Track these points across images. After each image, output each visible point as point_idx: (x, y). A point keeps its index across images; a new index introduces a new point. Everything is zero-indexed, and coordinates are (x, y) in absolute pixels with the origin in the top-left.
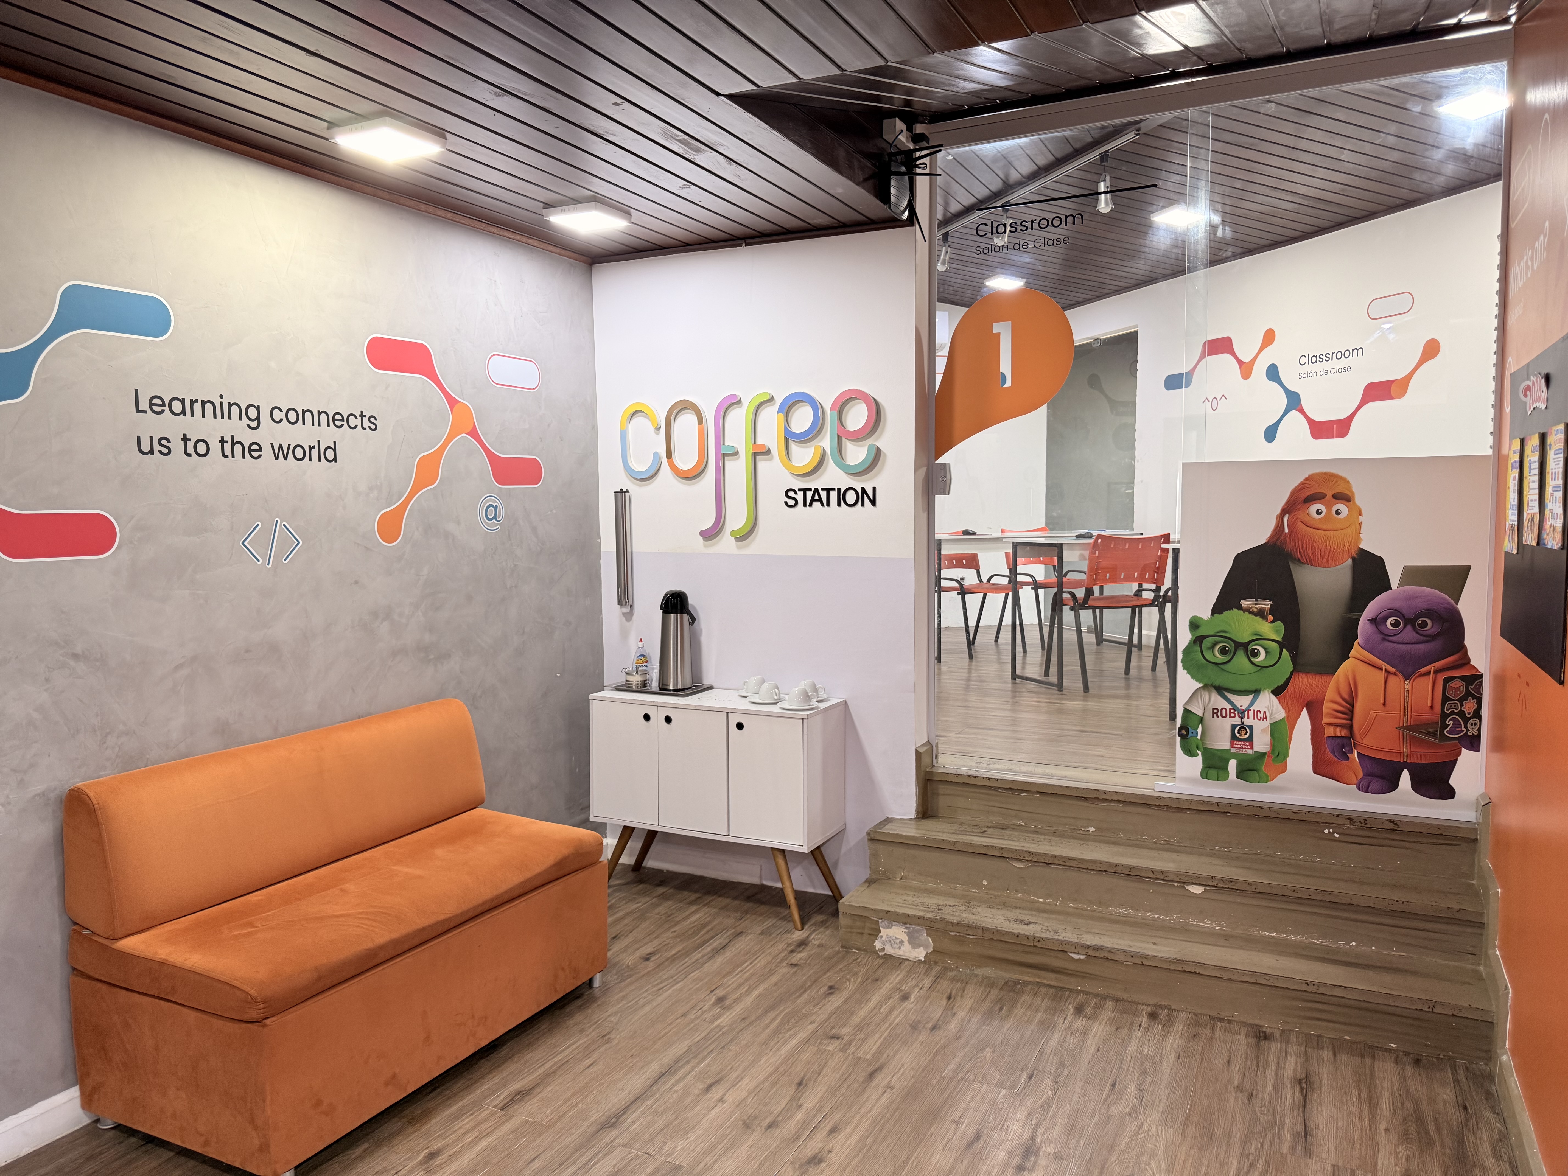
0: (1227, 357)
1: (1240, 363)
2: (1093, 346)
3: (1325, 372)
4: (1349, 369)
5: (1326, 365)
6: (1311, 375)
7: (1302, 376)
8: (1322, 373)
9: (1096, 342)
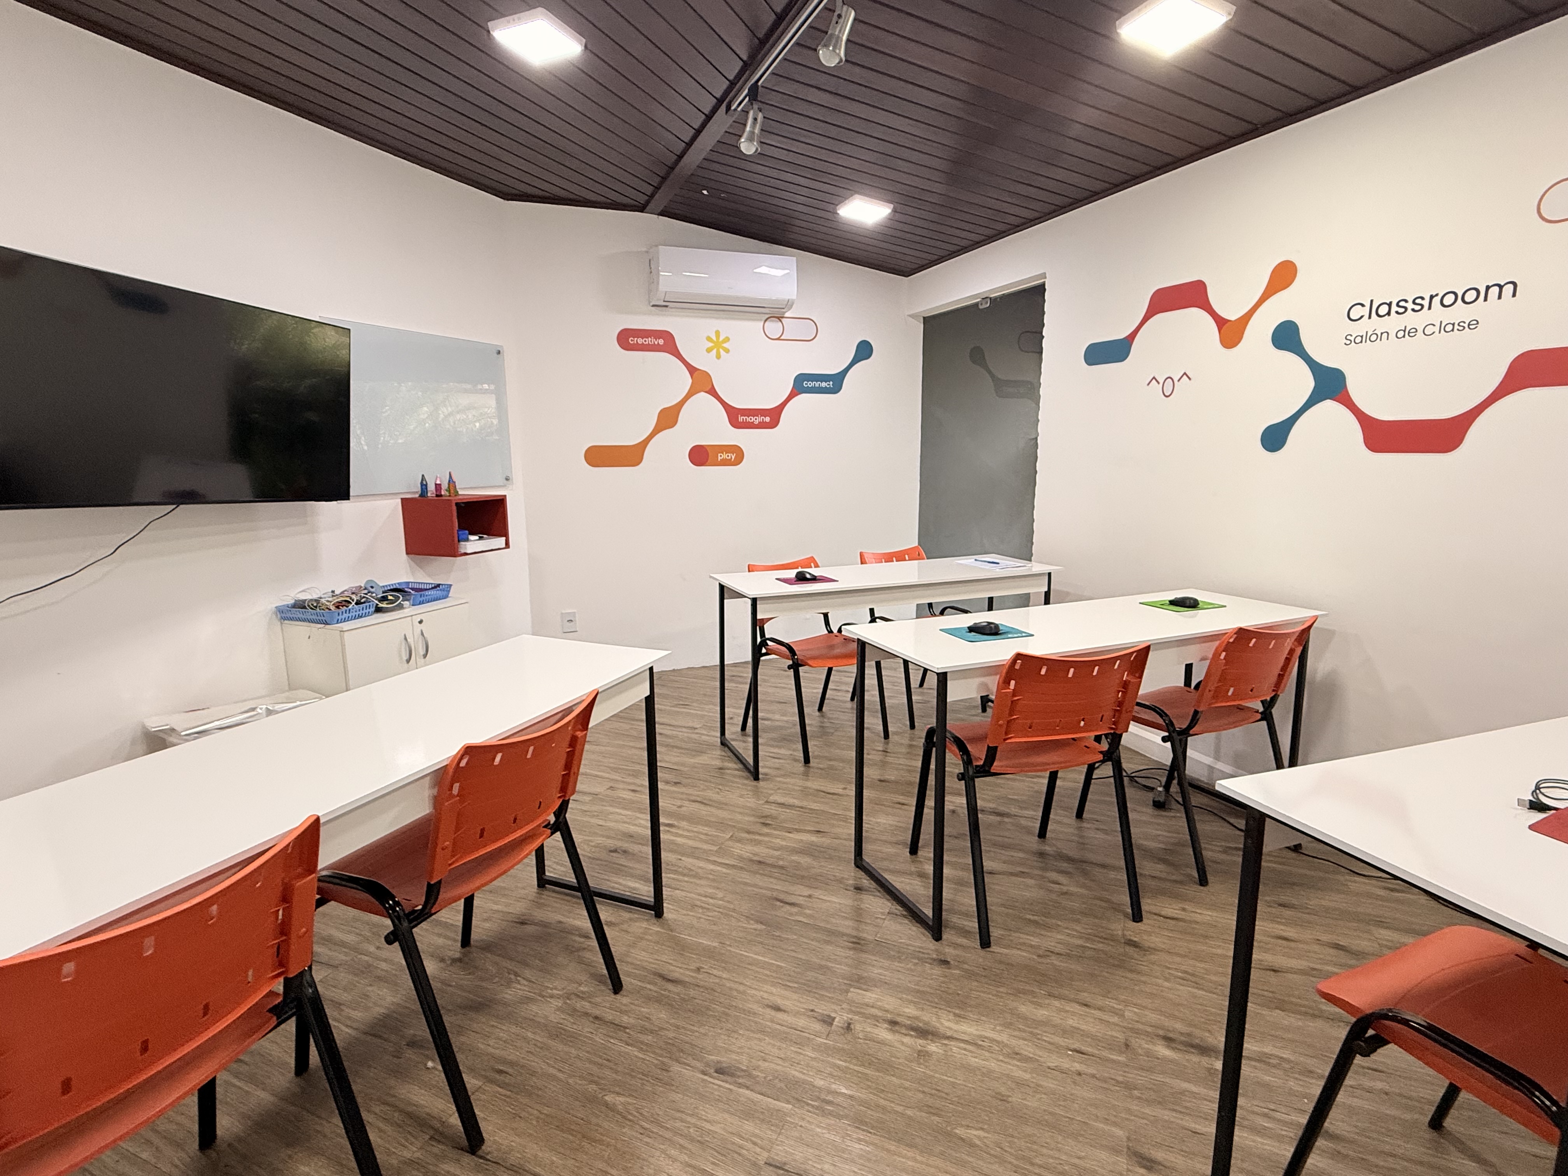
0: (1196, 314)
1: (1220, 322)
2: (981, 307)
3: (1408, 333)
4: (1473, 324)
5: (1411, 320)
6: (1374, 338)
7: (1349, 340)
8: (1401, 334)
9: (984, 302)
